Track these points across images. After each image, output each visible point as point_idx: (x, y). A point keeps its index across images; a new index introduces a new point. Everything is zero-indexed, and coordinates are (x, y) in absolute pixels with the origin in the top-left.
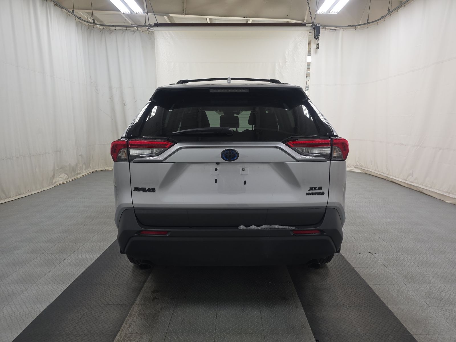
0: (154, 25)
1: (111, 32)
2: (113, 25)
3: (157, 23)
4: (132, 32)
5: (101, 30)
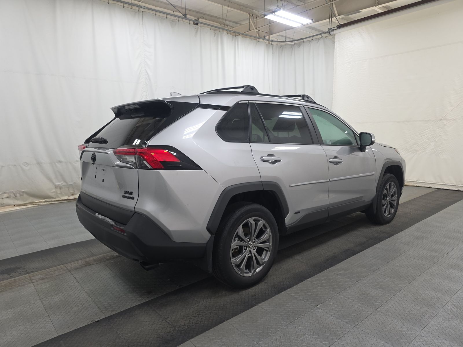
0: (336, 28)
1: (299, 45)
2: (301, 39)
3: (340, 25)
4: (317, 40)
5: (292, 46)
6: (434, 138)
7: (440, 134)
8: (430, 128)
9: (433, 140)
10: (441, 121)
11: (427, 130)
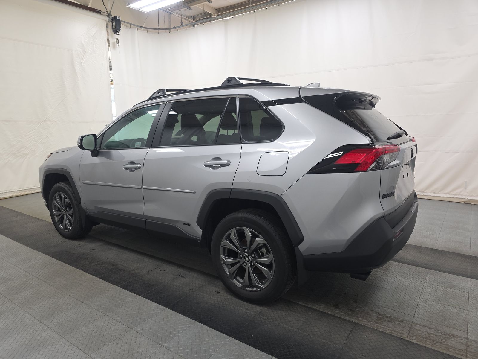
6: (42, 140)
7: (47, 136)
8: (34, 130)
9: (40, 141)
10: (44, 122)
11: (32, 132)
